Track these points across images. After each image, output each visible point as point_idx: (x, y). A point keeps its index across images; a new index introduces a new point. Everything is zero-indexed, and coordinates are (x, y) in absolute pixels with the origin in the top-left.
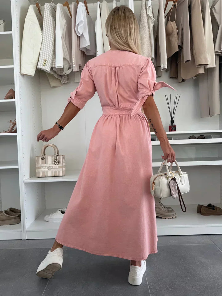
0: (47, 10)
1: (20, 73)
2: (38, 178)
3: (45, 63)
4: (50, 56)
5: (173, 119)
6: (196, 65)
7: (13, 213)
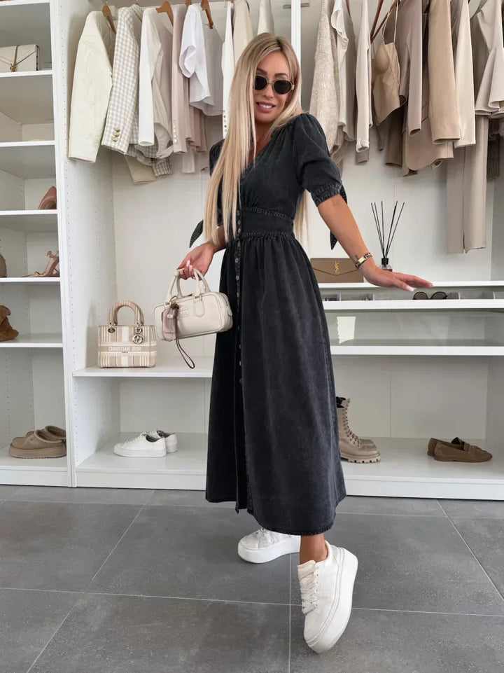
0: (123, 22)
1: (67, 155)
3: (117, 136)
4: (128, 119)
6: (434, 140)
7: (54, 437)
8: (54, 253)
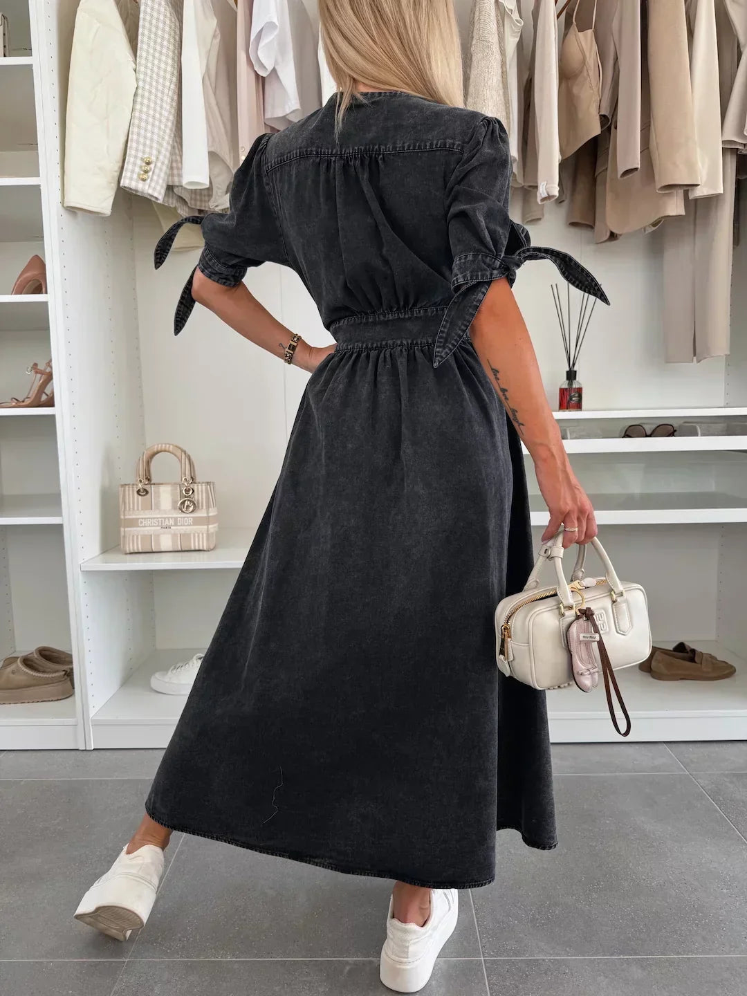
1: (63, 203)
2: (126, 554)
3: (146, 172)
4: (165, 144)
5: (574, 364)
6: (658, 185)
7: (51, 666)
8: (41, 367)
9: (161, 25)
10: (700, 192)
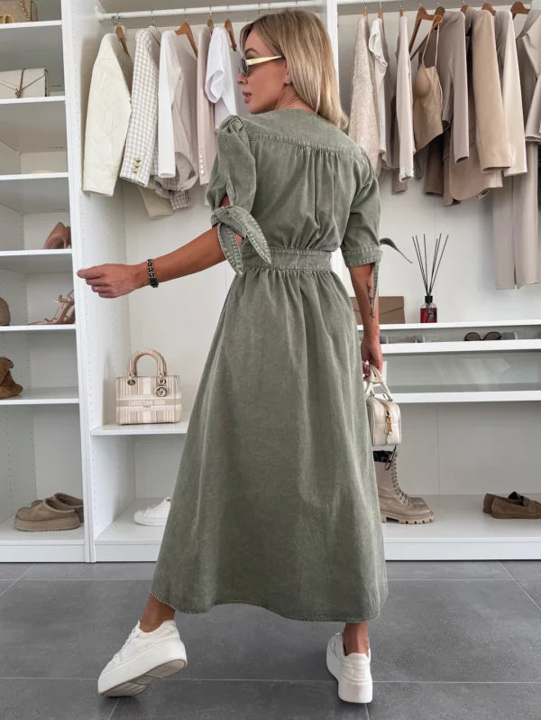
0: (142, 45)
1: (82, 188)
2: (120, 425)
3: (137, 167)
4: (149, 148)
6: (483, 168)
7: (66, 505)
9: (147, 73)
10: (511, 172)
